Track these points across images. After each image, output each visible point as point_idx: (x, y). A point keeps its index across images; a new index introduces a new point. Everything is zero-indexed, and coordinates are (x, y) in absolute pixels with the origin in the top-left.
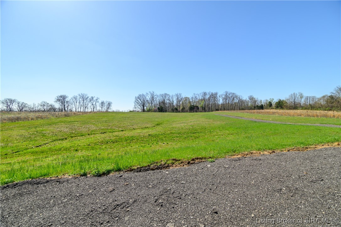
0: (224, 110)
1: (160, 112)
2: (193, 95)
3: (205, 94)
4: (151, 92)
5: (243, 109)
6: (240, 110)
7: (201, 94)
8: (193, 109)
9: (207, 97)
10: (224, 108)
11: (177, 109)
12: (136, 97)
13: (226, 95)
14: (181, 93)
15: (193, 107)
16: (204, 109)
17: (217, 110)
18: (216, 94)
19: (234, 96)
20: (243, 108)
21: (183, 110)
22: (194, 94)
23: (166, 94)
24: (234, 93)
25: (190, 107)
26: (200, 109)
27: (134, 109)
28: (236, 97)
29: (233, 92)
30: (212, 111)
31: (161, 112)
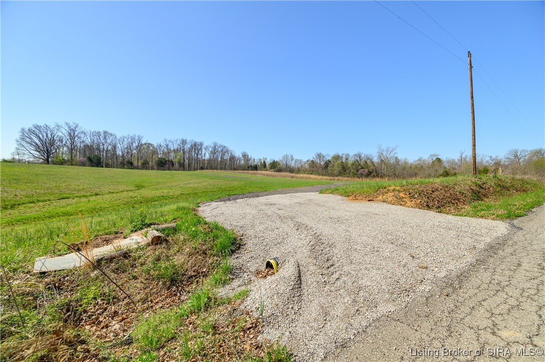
0: (212, 168)
1: (93, 166)
2: (163, 141)
3: (184, 142)
4: (71, 124)
5: (235, 169)
6: (231, 169)
7: (176, 140)
8: (164, 164)
9: (187, 147)
10: (211, 165)
11: (131, 164)
12: (23, 130)
13: (215, 148)
14: (141, 135)
15: (164, 161)
16: (182, 166)
17: (202, 168)
18: (201, 144)
19: (225, 151)
20: (235, 167)
21: (145, 166)
22: (165, 140)
23: (105, 132)
24: (224, 147)
25: (158, 160)
26: (177, 165)
27: (17, 157)
28: (227, 151)
29: (224, 145)
30: (195, 169)
31: (97, 167)
